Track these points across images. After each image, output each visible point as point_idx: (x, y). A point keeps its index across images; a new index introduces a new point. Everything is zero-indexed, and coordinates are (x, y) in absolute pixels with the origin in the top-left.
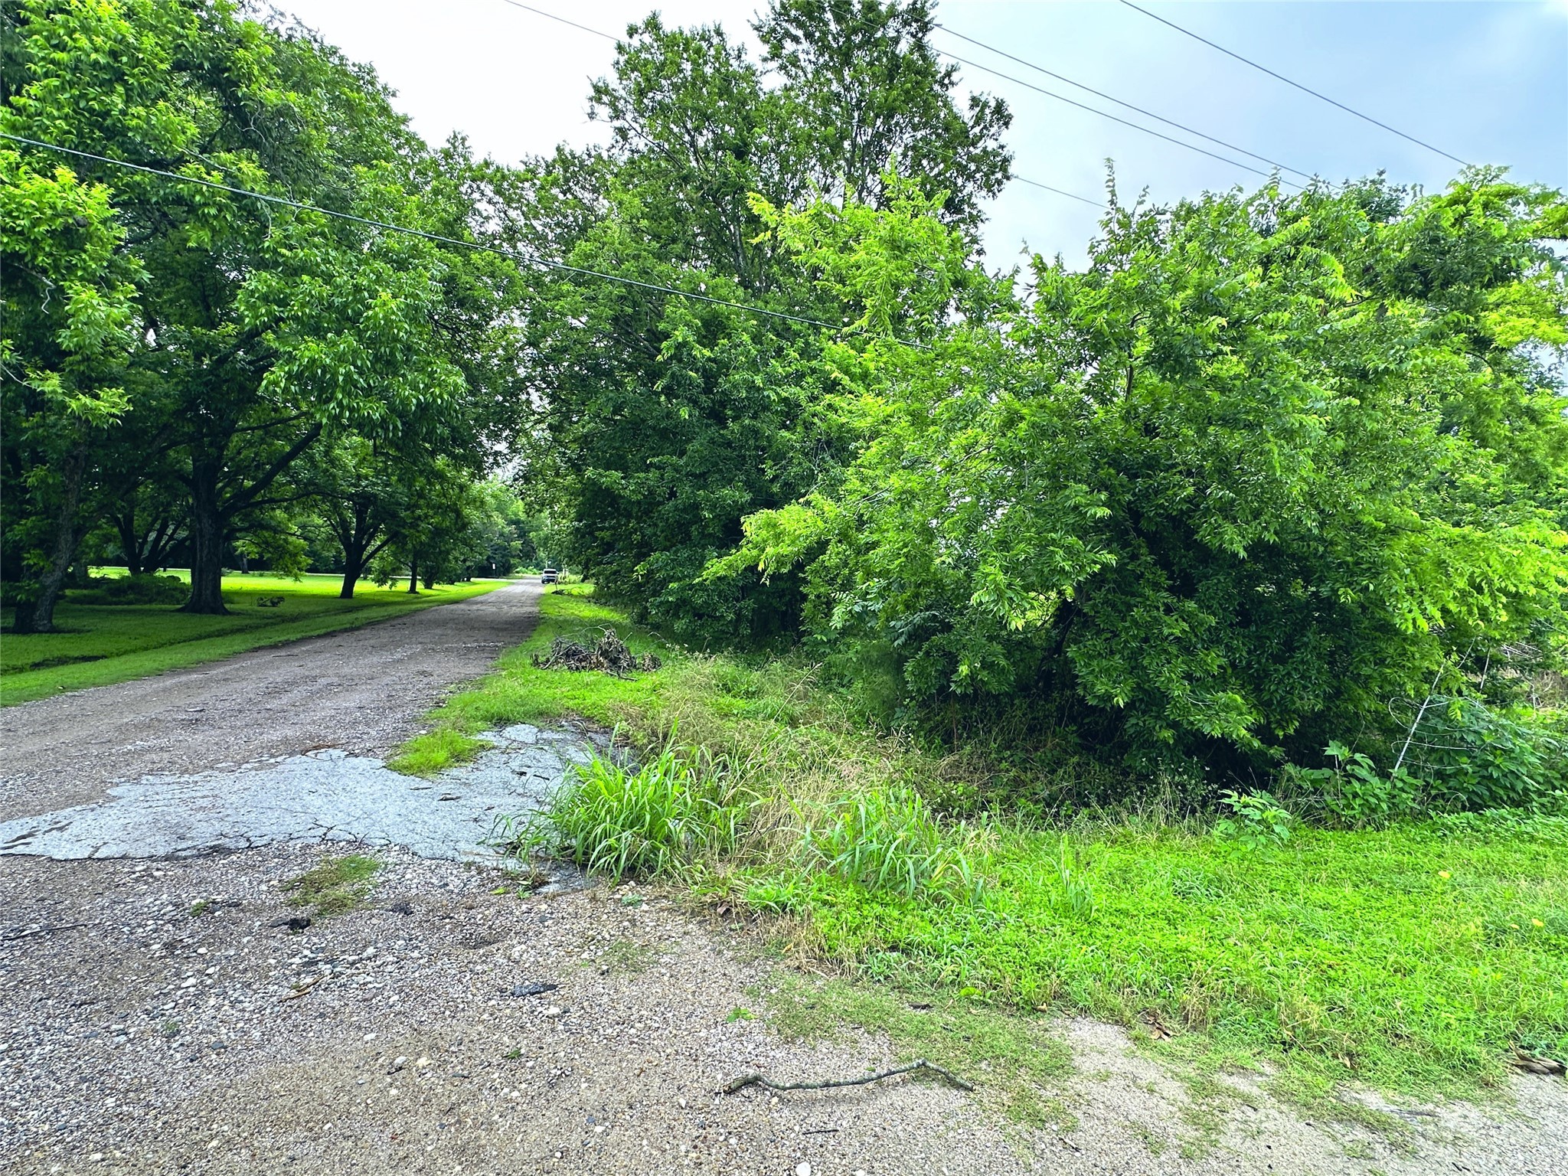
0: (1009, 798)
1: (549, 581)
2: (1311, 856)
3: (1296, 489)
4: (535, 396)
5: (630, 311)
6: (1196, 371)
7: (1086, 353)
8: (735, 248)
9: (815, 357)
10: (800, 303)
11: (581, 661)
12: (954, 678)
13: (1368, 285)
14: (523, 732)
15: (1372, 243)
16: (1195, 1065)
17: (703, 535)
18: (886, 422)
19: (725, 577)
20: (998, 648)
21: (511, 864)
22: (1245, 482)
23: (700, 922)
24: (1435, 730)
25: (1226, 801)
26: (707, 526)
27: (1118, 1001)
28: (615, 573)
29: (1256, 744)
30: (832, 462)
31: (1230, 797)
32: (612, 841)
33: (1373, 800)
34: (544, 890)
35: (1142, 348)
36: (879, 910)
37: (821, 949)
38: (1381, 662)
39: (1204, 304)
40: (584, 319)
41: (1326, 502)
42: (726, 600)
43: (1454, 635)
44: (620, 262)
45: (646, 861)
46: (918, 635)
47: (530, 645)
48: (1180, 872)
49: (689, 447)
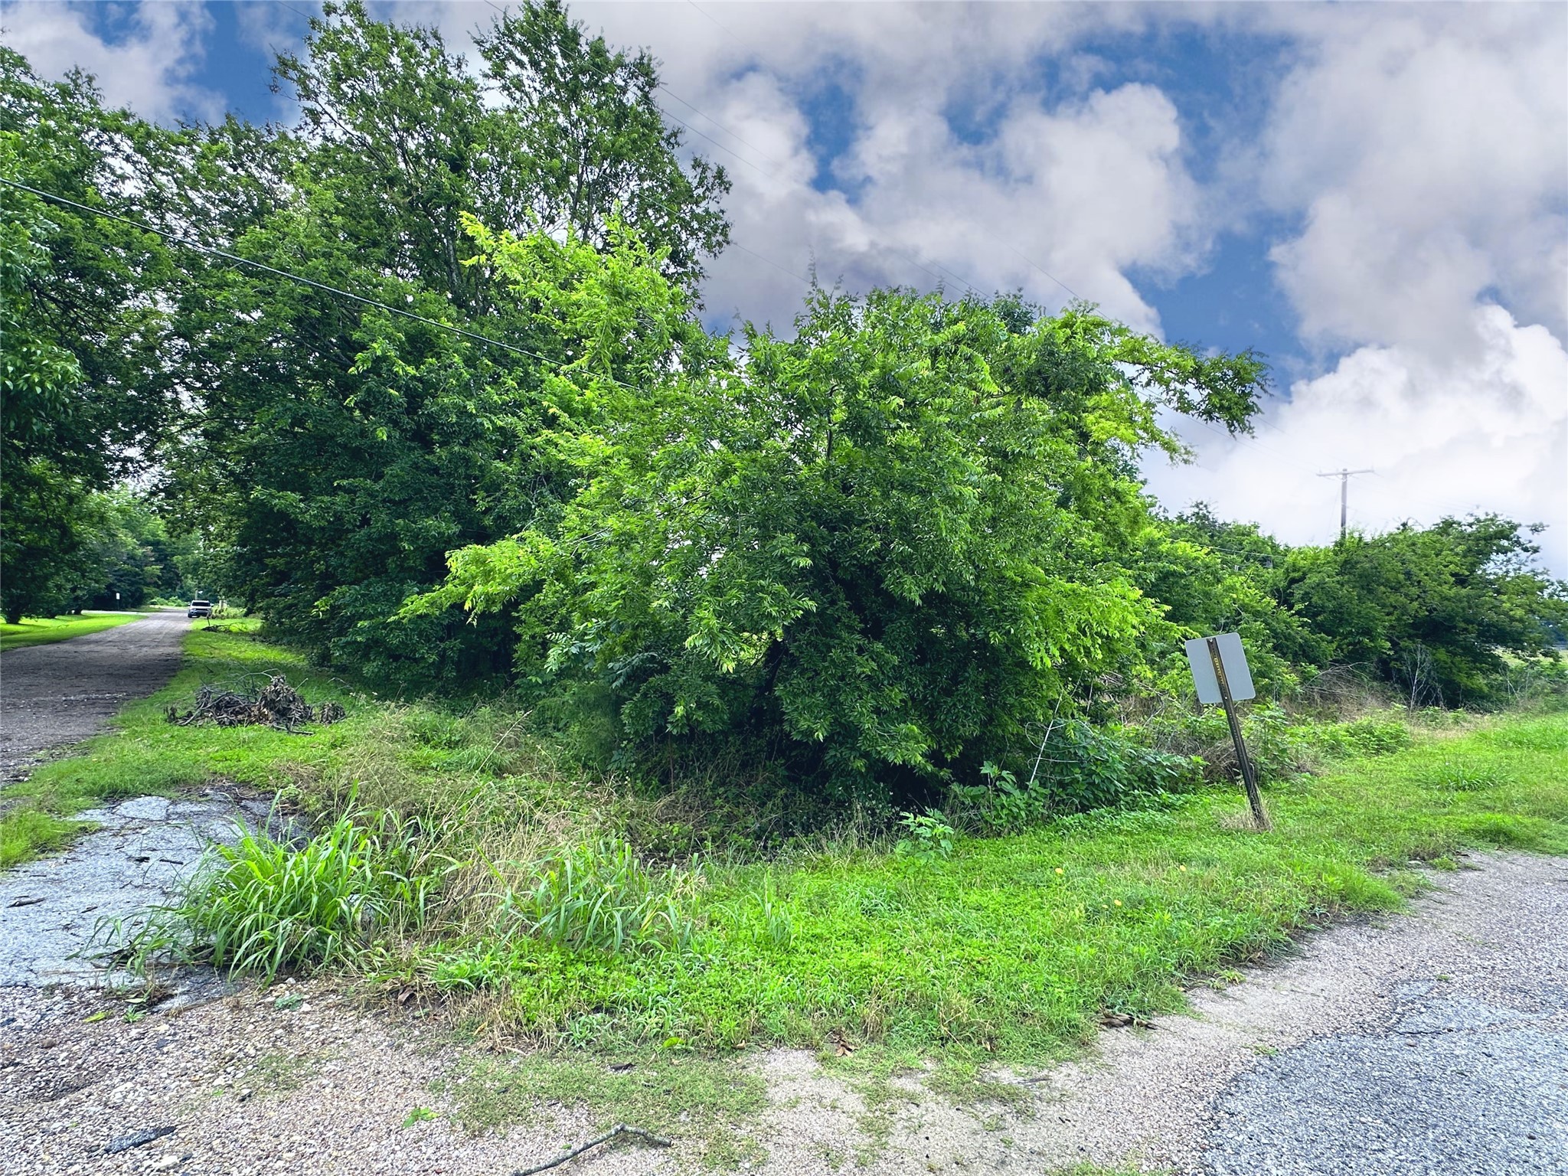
0: (722, 833)
1: (199, 614)
2: (970, 863)
3: (958, 548)
4: (185, 396)
5: (317, 313)
6: (881, 441)
7: (792, 415)
8: (447, 263)
9: (535, 388)
10: (522, 330)
11: (237, 713)
12: (670, 719)
13: (1008, 382)
14: (150, 807)
15: (1009, 350)
16: (871, 1074)
17: (402, 568)
18: (606, 464)
19: (426, 615)
20: (712, 688)
21: (119, 979)
22: (920, 539)
23: (376, 1015)
24: (1057, 748)
25: (904, 822)
26: (407, 558)
27: (808, 1025)
28: (290, 607)
29: (929, 768)
30: (550, 498)
31: (907, 818)
32: (265, 933)
33: (1015, 810)
34: (166, 1006)
35: (839, 415)
36: (583, 969)
37: (519, 1022)
38: (1020, 693)
39: (888, 384)
40: (257, 314)
41: (980, 559)
42: (428, 640)
43: (1069, 669)
44: (307, 257)
45: (310, 951)
46: (637, 676)
47: (165, 695)
48: (868, 892)
49: (387, 471)
